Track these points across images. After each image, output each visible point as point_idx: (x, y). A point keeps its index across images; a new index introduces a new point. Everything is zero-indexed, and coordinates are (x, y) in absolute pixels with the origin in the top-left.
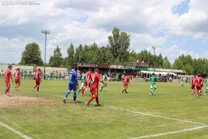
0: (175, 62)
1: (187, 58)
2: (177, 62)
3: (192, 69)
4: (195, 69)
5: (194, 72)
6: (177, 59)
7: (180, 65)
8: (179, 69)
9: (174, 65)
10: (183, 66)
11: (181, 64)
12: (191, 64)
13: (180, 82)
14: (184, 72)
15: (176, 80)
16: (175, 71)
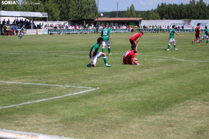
4: (63, 9)
12: (56, 1)
13: (37, 34)
14: (45, 15)
15: (32, 31)
16: (29, 15)
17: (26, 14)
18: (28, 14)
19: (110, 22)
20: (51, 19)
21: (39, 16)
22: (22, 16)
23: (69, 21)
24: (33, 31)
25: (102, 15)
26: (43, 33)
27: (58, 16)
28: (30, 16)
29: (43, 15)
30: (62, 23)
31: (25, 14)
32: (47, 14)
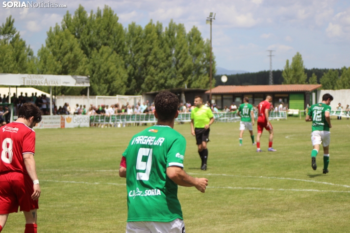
0: (50, 43)
1: (99, 22)
2: (55, 40)
3: (121, 70)
4: (135, 67)
5: (129, 80)
6: (57, 28)
7: (70, 55)
8: (64, 72)
9: (42, 53)
10: (84, 59)
11: (71, 49)
12: (119, 49)
13: (64, 126)
14: (83, 83)
15: (50, 121)
16: (44, 81)
17: (36, 79)
18: (40, 80)
19: (242, 95)
20: (106, 91)
21: (67, 83)
22: (26, 84)
23: (147, 95)
24: (53, 121)
25: (224, 79)
26: (77, 124)
27: (123, 84)
28: (46, 85)
29: (78, 82)
30: (130, 100)
31: (34, 80)
32: (86, 79)
